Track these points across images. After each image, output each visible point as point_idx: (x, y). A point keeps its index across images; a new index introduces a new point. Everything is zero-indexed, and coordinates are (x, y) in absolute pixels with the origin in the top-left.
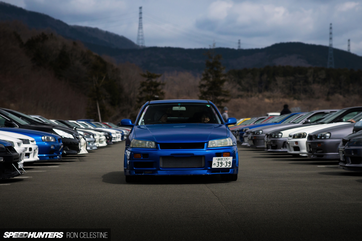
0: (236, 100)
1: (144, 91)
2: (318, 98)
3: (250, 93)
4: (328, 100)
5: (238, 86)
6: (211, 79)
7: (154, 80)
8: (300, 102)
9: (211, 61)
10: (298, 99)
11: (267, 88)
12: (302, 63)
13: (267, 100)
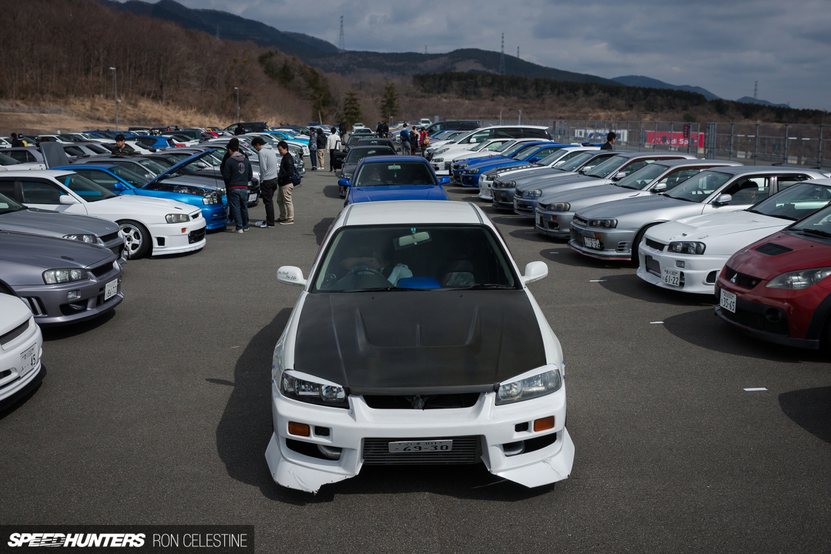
0: (419, 100)
1: (348, 103)
2: (485, 99)
3: (431, 94)
4: (493, 100)
5: (421, 88)
6: (388, 98)
7: (354, 97)
8: (470, 102)
9: (388, 86)
10: (469, 99)
11: (445, 90)
12: (478, 67)
13: (444, 100)
